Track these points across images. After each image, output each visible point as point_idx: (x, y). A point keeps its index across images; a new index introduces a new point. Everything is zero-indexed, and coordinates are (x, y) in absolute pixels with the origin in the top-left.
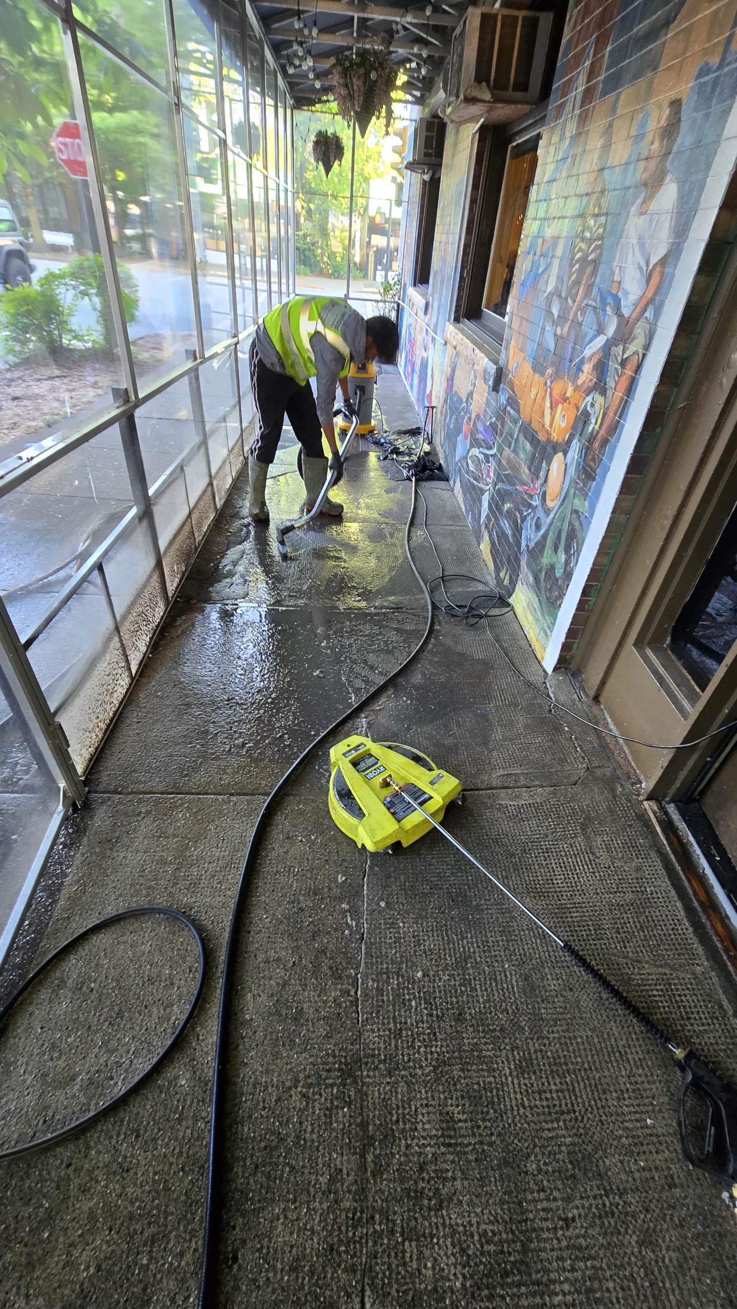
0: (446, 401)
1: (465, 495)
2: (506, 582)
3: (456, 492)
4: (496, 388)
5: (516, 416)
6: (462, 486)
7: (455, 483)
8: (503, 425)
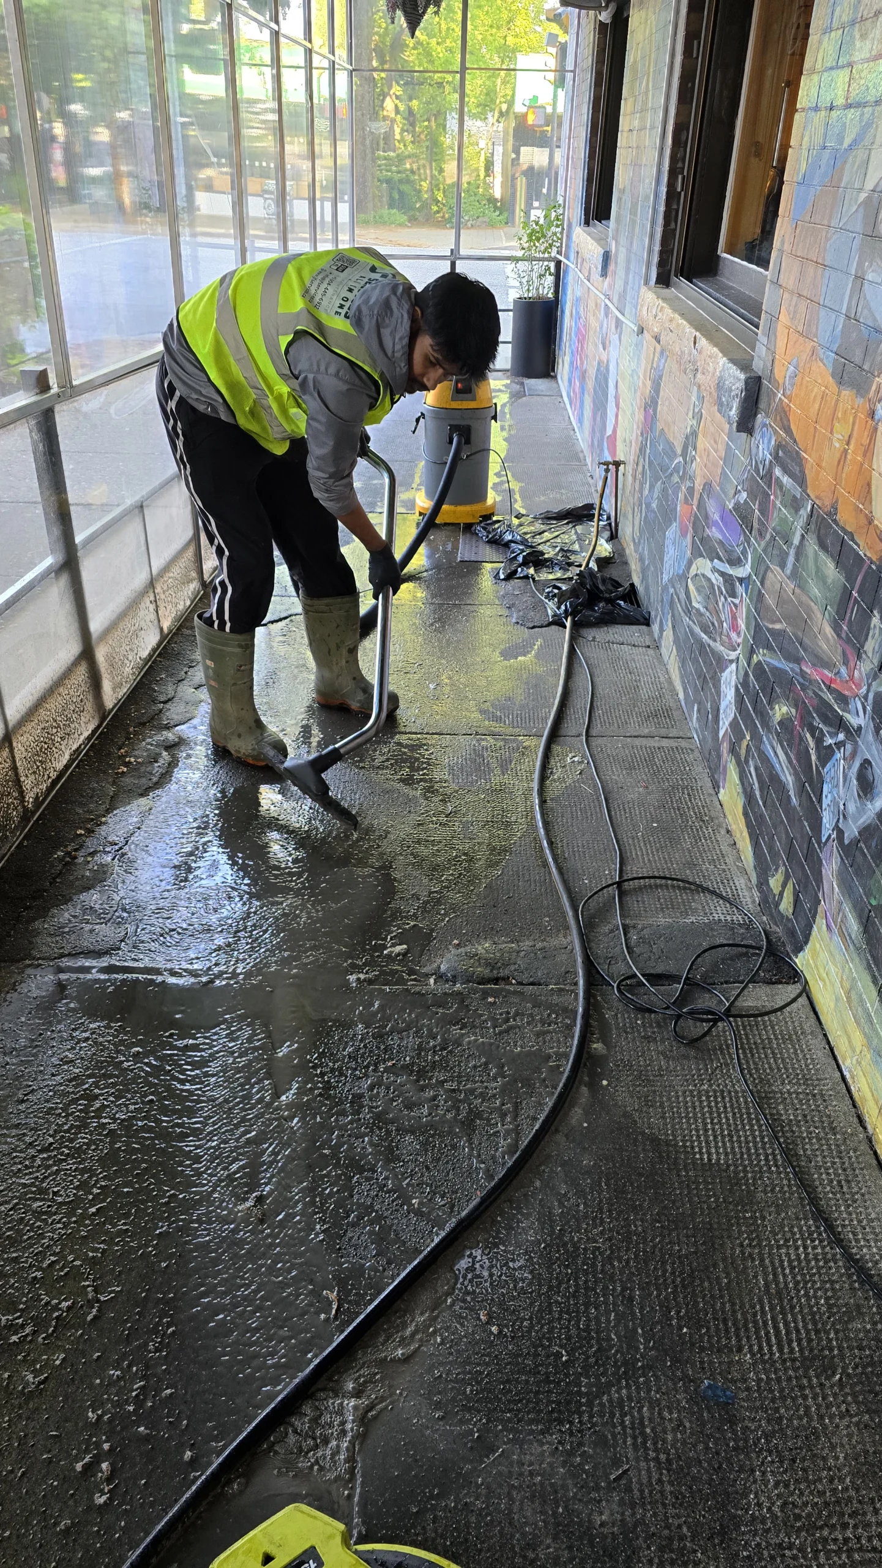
0: (642, 450)
1: (683, 662)
2: (786, 906)
3: (664, 650)
4: (746, 424)
5: (798, 492)
6: (676, 641)
7: (662, 630)
8: (764, 511)
